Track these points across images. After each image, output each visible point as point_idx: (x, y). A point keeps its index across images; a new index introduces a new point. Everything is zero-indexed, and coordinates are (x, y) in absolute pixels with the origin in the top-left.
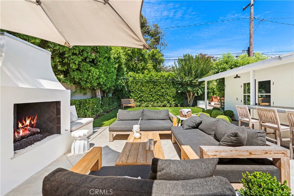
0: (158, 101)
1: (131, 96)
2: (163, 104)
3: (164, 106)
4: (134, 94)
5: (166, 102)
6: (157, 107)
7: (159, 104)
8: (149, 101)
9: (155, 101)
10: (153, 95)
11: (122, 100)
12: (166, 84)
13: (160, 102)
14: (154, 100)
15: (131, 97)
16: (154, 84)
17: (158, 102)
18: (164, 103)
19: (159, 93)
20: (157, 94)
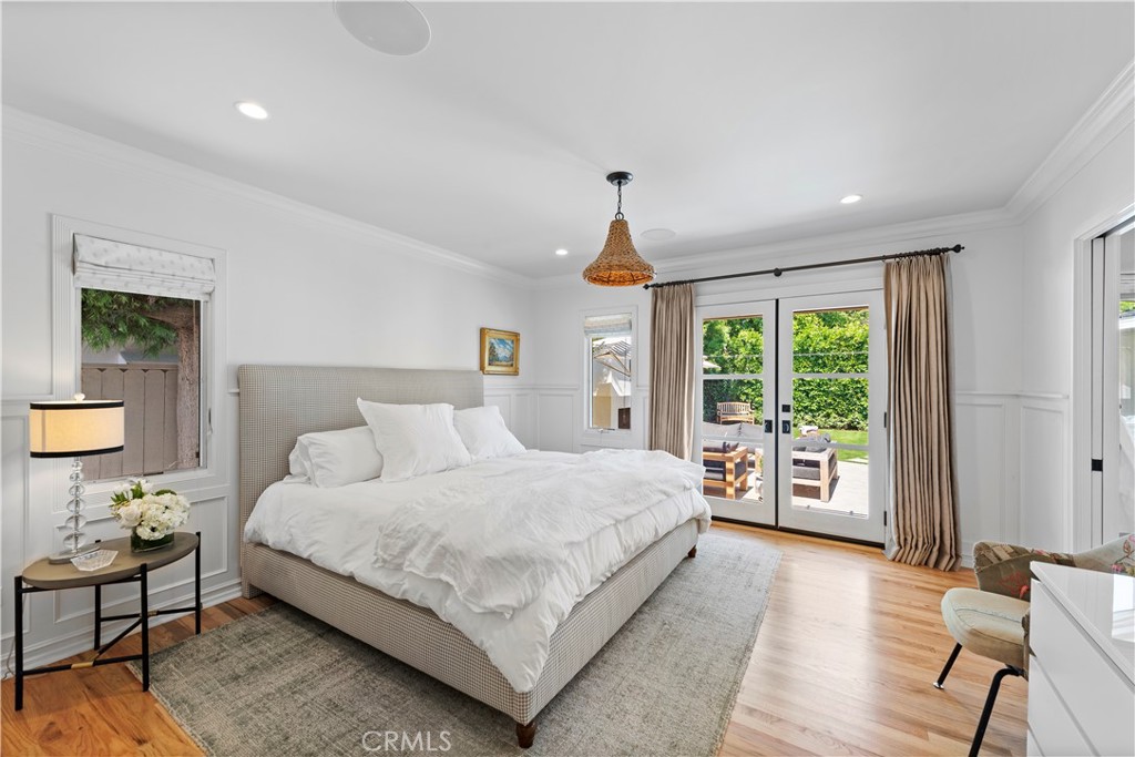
0: (830, 411)
1: (745, 394)
2: (847, 421)
3: (851, 427)
4: (753, 390)
5: (857, 415)
6: (824, 428)
7: (832, 421)
8: (799, 411)
9: (819, 409)
10: (812, 393)
11: (719, 404)
12: (858, 359)
13: (838, 414)
14: (814, 407)
15: (743, 398)
16: (816, 360)
17: (828, 416)
18: (851, 417)
19: (832, 389)
20: (824, 391)
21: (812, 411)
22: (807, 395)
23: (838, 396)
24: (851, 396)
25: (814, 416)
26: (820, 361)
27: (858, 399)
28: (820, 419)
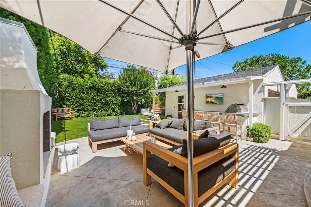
0: (102, 110)
1: (65, 104)
2: (108, 113)
3: (109, 115)
5: (111, 111)
6: (100, 116)
7: (103, 113)
8: (91, 111)
9: (98, 110)
10: (96, 103)
12: (111, 92)
13: (105, 111)
15: (64, 106)
16: (98, 91)
17: (101, 112)
18: (109, 111)
19: (103, 102)
20: (101, 103)
21: (96, 110)
22: (94, 104)
23: (105, 104)
24: (109, 104)
25: (97, 112)
26: (100, 91)
27: (111, 105)
28: (99, 114)
